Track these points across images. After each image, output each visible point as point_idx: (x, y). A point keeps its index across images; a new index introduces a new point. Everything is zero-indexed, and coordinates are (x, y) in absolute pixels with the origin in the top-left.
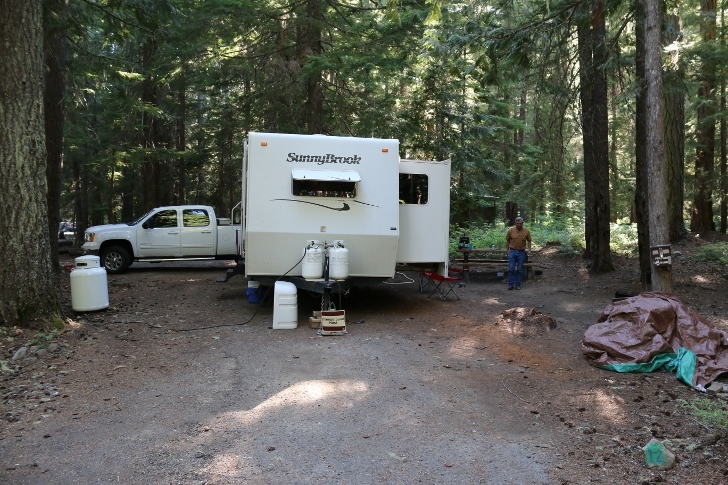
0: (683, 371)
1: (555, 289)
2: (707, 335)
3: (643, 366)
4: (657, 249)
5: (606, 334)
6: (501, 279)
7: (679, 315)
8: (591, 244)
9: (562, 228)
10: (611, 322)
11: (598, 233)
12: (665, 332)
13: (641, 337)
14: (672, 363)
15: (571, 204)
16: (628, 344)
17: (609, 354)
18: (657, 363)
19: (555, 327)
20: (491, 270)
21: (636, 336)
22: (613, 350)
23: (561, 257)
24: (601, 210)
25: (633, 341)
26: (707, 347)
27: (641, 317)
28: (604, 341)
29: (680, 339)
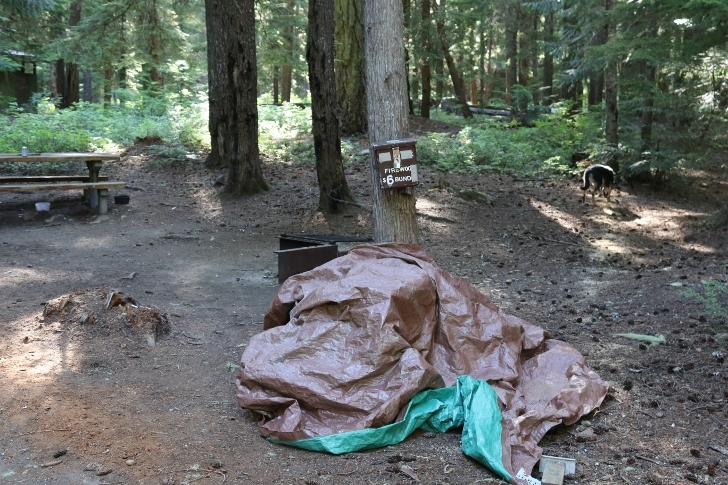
0: (481, 440)
1: (158, 233)
2: (499, 334)
3: (389, 431)
4: (388, 149)
5: (292, 356)
6: (44, 215)
7: (442, 296)
8: (221, 140)
9: (161, 112)
10: (300, 323)
11: (235, 118)
12: (417, 338)
13: (376, 357)
14: (446, 412)
15: (174, 67)
16: (346, 378)
17: (303, 405)
18: (414, 416)
19: (167, 331)
20: (26, 198)
21: (361, 356)
22: (313, 394)
23: (164, 166)
24: (241, 74)
25: (357, 370)
26: (501, 359)
27: (372, 310)
28: (290, 373)
29: (449, 348)
